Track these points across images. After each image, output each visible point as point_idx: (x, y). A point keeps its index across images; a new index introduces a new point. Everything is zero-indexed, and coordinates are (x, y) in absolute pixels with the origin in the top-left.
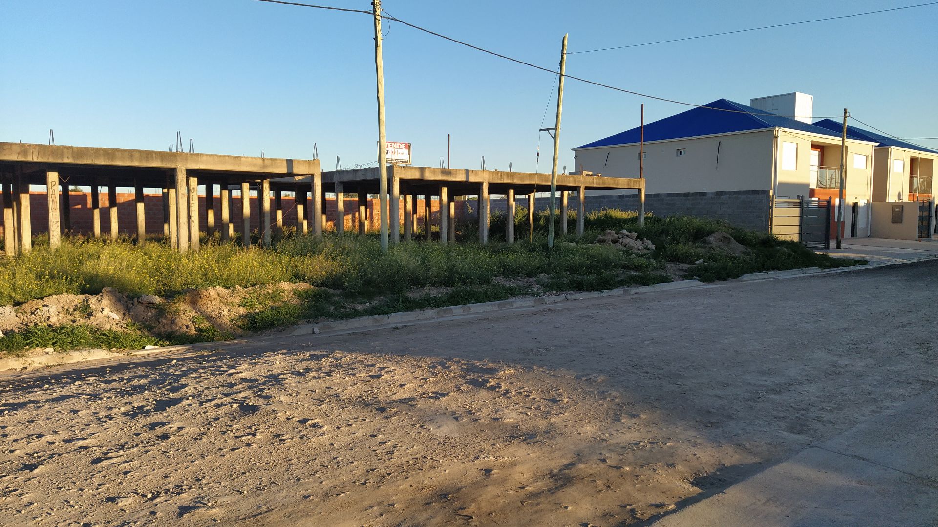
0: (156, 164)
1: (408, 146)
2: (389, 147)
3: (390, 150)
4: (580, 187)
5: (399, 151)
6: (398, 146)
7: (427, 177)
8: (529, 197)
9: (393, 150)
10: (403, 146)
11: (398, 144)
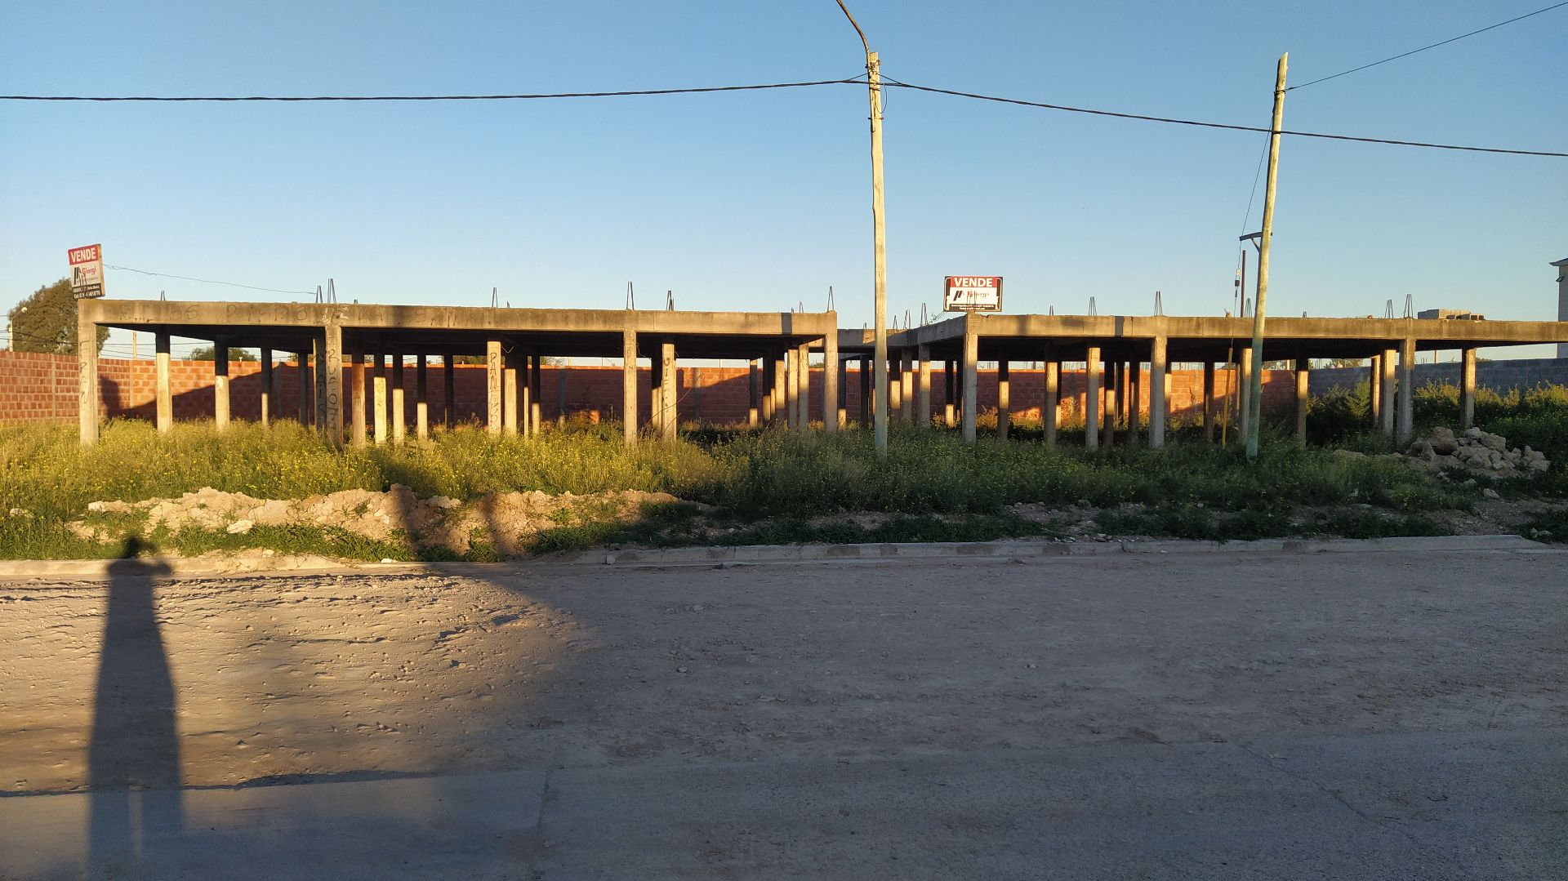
0: (597, 327)
1: (998, 283)
2: (964, 285)
3: (965, 290)
4: (1404, 341)
5: (980, 290)
6: (979, 283)
7: (1034, 332)
8: (1373, 361)
9: (969, 289)
10: (988, 282)
11: (979, 280)
